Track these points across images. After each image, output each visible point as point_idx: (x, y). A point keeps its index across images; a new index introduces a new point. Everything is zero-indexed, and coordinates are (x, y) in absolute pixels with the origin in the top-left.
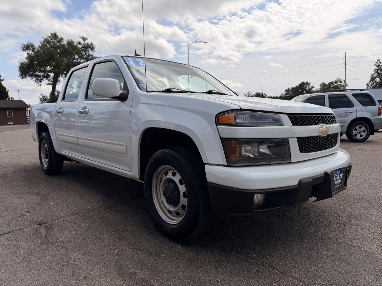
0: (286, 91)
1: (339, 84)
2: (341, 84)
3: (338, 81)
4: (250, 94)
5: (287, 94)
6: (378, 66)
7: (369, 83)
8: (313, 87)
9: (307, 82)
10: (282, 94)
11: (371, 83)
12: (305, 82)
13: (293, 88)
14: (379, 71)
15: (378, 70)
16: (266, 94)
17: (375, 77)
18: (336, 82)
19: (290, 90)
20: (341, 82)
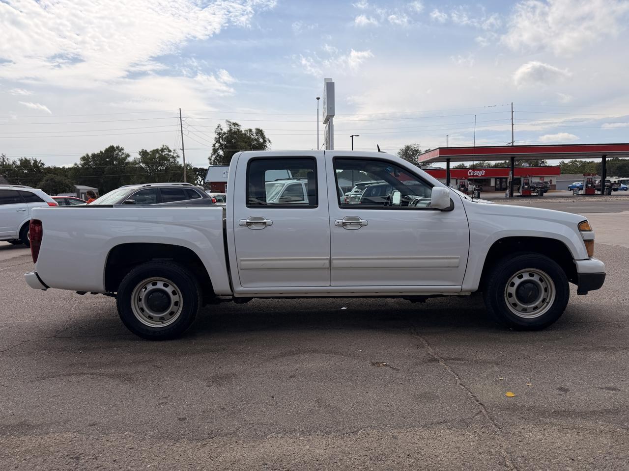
0: (83, 158)
1: (167, 154)
2: (170, 154)
3: (165, 149)
4: (5, 159)
5: (85, 164)
6: (219, 134)
7: (212, 156)
8: (128, 156)
9: (119, 147)
10: (76, 164)
11: (214, 156)
12: (115, 146)
13: (94, 156)
14: (221, 141)
15: (219, 138)
16: (42, 162)
17: (218, 149)
18: (162, 150)
19: (90, 158)
20: (170, 151)
